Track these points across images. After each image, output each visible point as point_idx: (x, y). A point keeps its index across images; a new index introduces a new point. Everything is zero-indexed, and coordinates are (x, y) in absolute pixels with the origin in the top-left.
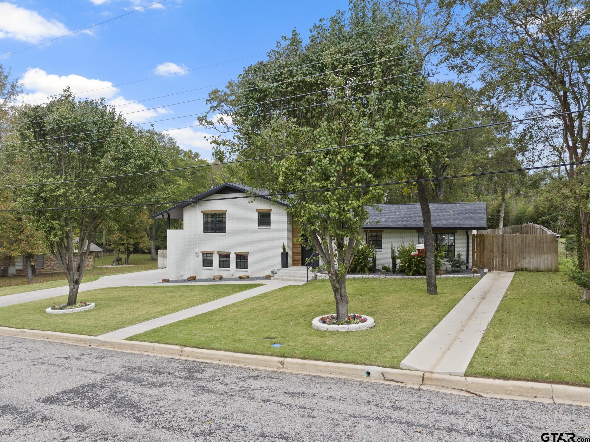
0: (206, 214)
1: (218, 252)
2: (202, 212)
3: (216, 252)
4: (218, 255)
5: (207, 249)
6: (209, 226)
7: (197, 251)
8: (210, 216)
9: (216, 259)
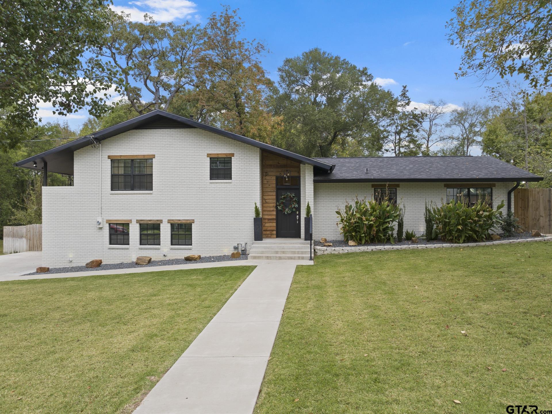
0: (114, 161)
1: (138, 221)
2: (109, 157)
3: (134, 221)
4: (137, 226)
5: (120, 217)
6: (122, 180)
7: (100, 221)
8: (122, 165)
9: (134, 232)
